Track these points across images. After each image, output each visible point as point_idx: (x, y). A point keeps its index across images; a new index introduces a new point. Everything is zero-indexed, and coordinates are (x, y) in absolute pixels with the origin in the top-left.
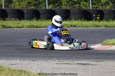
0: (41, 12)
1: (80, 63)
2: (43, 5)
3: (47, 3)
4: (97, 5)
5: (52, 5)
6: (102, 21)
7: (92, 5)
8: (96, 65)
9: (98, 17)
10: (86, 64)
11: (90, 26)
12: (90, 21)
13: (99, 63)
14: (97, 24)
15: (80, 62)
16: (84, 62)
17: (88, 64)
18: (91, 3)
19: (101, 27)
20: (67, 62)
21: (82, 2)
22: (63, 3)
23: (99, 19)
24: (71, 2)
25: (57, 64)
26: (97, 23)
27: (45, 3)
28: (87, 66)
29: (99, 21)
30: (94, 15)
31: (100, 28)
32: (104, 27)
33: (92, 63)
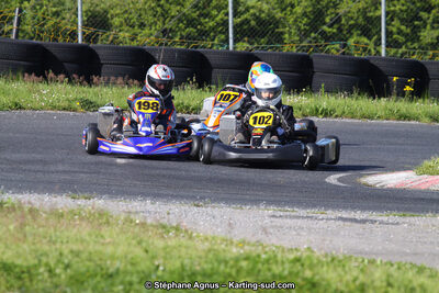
0: (213, 60)
1: (344, 216)
2: (216, 42)
3: (231, 35)
4: (404, 49)
5: (249, 42)
6: (421, 100)
7: (387, 46)
8: (398, 223)
9: (409, 84)
10: (364, 221)
11: (379, 114)
12: (379, 98)
13: (407, 219)
14: (404, 111)
15: (344, 214)
16: (359, 215)
17: (373, 222)
18: (383, 41)
19: (417, 119)
20: (303, 212)
21: (352, 34)
22: (287, 36)
23: (412, 93)
24: (313, 35)
25: (273, 216)
26: (402, 105)
27: (223, 37)
28: (368, 225)
29: (411, 100)
30: (395, 79)
31: (412, 122)
32: (426, 121)
33: (385, 219)
